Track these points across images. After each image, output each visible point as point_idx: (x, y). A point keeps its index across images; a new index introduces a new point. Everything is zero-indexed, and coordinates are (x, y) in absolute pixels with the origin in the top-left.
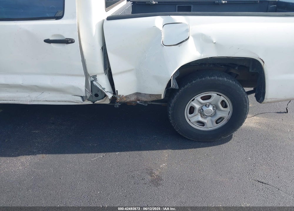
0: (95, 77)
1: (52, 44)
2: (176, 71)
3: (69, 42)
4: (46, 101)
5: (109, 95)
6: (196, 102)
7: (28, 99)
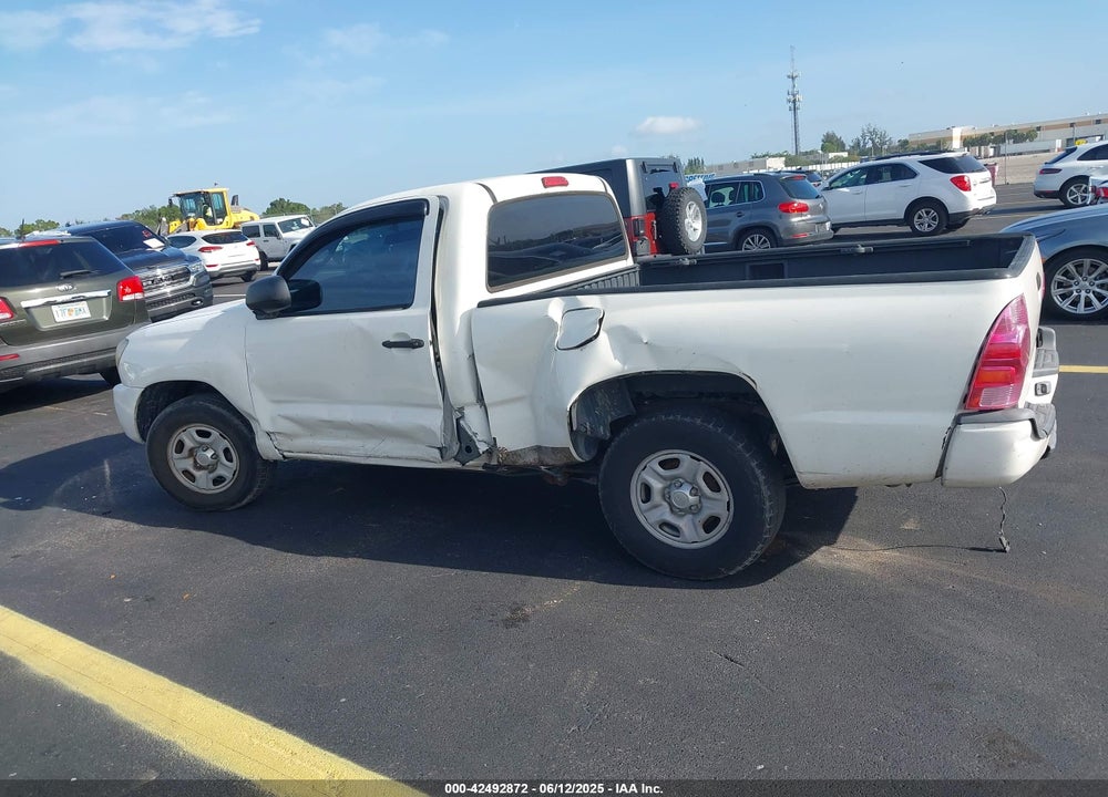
0: (461, 410)
1: (393, 349)
2: (576, 396)
3: (415, 344)
4: (388, 457)
5: (482, 448)
6: (650, 473)
7: (362, 452)
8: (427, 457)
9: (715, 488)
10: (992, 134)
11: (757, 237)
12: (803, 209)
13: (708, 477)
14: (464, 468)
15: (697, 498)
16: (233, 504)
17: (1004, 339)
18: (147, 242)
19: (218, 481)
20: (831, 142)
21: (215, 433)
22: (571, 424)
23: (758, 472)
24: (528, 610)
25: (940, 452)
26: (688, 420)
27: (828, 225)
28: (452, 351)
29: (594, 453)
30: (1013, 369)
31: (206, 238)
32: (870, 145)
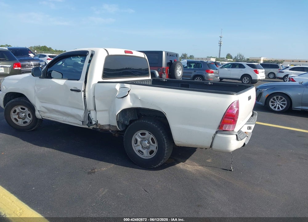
0: (90, 111)
1: (73, 92)
2: (119, 111)
3: (79, 91)
4: (69, 122)
5: (94, 123)
6: (138, 136)
7: (62, 120)
8: (79, 124)
9: (154, 142)
10: (271, 60)
11: (199, 78)
12: (212, 72)
13: (152, 139)
14: (89, 128)
15: (149, 144)
16: (28, 130)
17: (231, 112)
18: (29, 54)
19: (25, 122)
20: (229, 56)
21: (26, 109)
22: (117, 119)
23: (165, 139)
24: (96, 170)
25: (211, 140)
26: (149, 122)
27: (218, 77)
28: (89, 95)
29: (124, 128)
30: (233, 120)
31: (49, 56)
32: (239, 58)
